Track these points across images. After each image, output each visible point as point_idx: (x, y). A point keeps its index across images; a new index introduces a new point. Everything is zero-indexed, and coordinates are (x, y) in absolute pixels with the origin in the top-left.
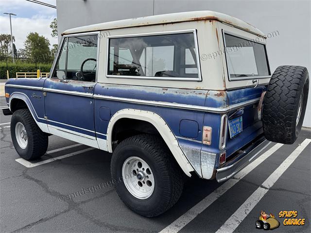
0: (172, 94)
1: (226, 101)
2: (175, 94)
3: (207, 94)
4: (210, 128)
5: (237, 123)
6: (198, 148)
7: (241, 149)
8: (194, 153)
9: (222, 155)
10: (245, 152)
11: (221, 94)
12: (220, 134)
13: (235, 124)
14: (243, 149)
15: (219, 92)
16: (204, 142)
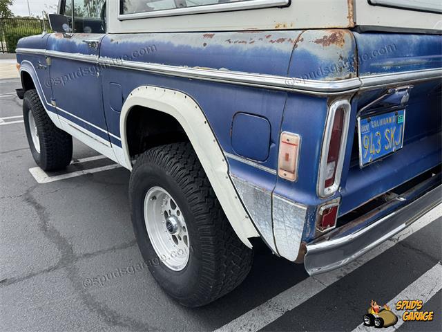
0: (221, 46)
1: (350, 60)
2: (226, 45)
3: (297, 41)
4: (295, 138)
5: (389, 126)
6: (267, 186)
7: (393, 191)
8: (258, 195)
9: (326, 211)
10: (402, 199)
11: (333, 39)
12: (320, 155)
13: (381, 129)
14: (399, 191)
15: (329, 33)
16: (281, 174)
